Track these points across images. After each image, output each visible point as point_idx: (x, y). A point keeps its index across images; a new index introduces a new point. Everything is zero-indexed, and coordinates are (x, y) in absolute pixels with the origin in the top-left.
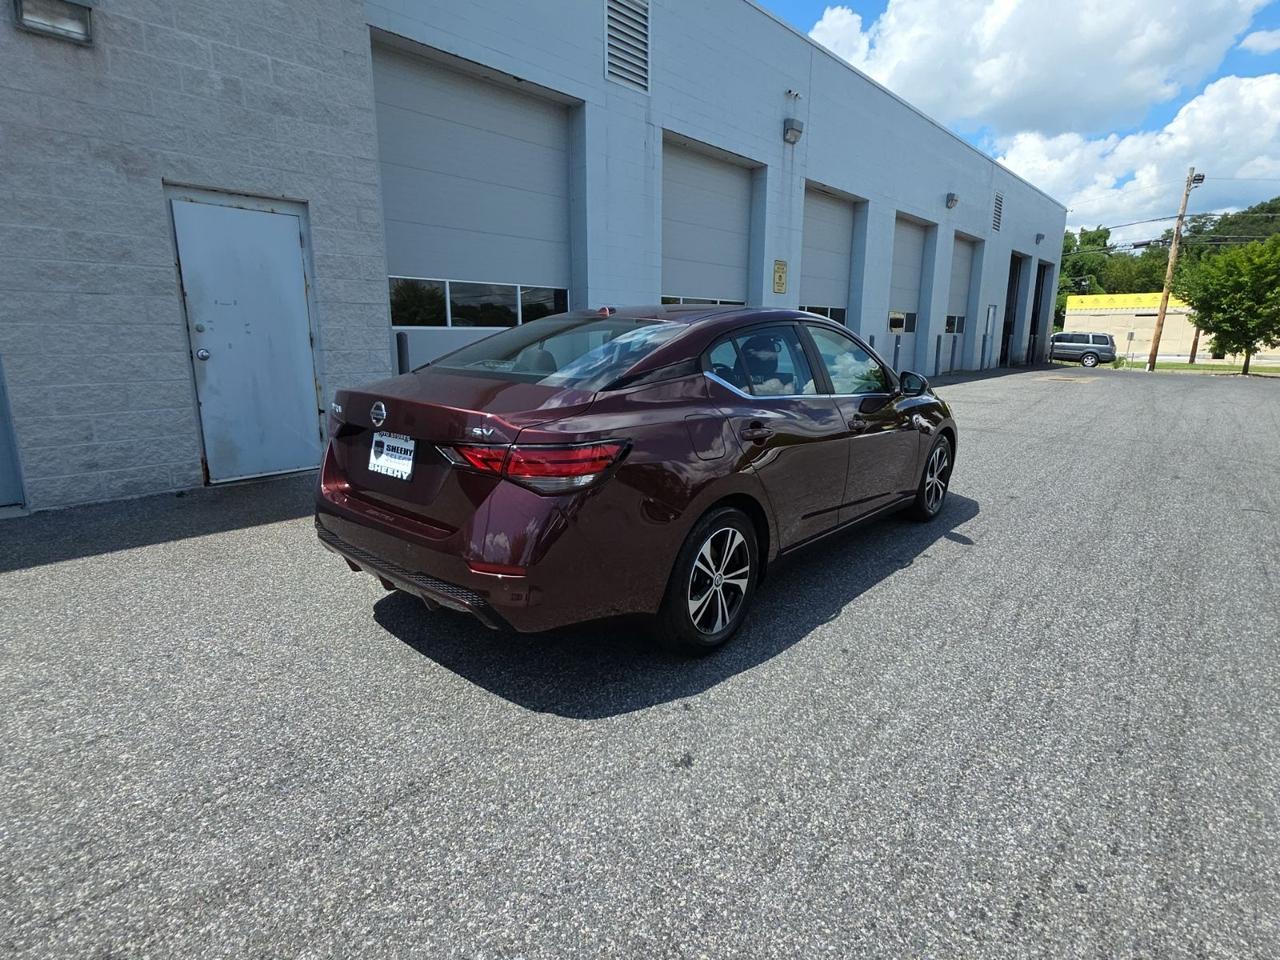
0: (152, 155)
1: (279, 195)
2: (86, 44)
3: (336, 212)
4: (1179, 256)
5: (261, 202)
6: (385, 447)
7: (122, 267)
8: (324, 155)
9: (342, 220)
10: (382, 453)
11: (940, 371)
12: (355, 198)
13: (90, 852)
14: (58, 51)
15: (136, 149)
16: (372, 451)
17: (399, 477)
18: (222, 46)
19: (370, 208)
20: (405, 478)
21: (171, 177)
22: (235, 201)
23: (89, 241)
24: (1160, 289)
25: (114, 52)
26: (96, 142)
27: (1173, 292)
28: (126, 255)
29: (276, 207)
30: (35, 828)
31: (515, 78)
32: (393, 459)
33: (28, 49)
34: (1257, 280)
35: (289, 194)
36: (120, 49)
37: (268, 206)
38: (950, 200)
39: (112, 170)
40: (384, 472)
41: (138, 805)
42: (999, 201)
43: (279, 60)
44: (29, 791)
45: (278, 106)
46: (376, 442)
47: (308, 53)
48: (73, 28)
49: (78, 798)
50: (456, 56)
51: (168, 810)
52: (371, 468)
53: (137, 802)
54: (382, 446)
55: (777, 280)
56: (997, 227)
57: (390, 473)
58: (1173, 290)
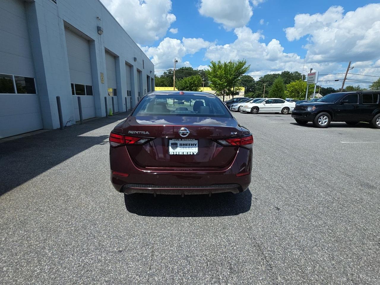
4: (175, 79)
10: (177, 147)
11: (128, 109)
16: (170, 147)
17: (191, 154)
20: (195, 154)
24: (173, 87)
27: (176, 87)
34: (190, 85)
38: (135, 59)
40: (181, 154)
42: (143, 61)
52: (171, 153)
54: (176, 145)
55: (102, 79)
56: (144, 68)
58: (175, 86)
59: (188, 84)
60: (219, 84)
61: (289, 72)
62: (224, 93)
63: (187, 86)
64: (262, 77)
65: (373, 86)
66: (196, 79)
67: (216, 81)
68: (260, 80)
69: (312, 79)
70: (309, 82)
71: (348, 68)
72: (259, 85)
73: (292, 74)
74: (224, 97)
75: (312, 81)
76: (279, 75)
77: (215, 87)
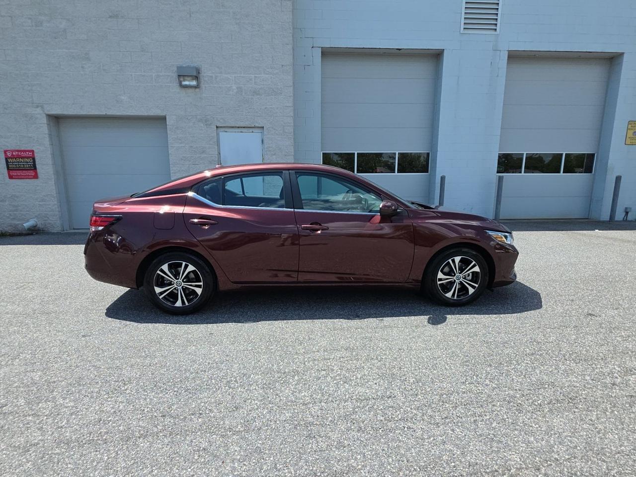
0: (214, 118)
1: (253, 126)
2: (197, 87)
3: (275, 129)
5: (248, 129)
7: (203, 156)
8: (271, 108)
9: (277, 132)
12: (282, 123)
14: (190, 91)
15: (209, 117)
18: (237, 76)
19: (289, 126)
21: (218, 125)
22: (240, 130)
23: (194, 148)
25: (205, 87)
26: (198, 117)
28: (203, 152)
29: (254, 130)
31: (397, 49)
33: (183, 92)
35: (257, 125)
36: (207, 86)
37: (251, 130)
39: (202, 125)
43: (257, 76)
45: (256, 93)
47: (268, 70)
48: (194, 83)
50: (364, 48)
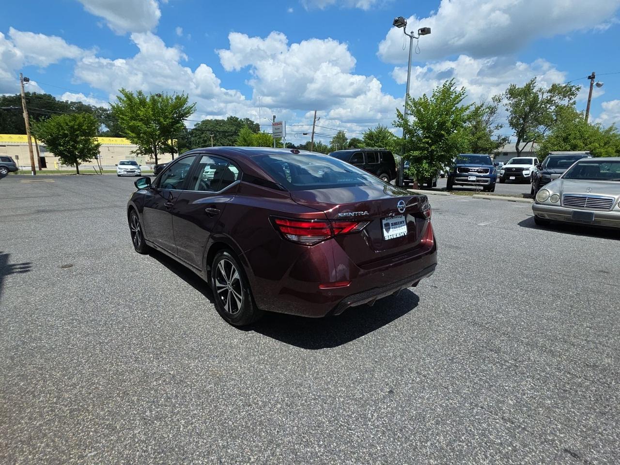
6: (391, 225)
10: (390, 228)
13: (565, 387)
16: (384, 230)
17: (403, 235)
20: (406, 234)
30: (572, 410)
32: (396, 229)
40: (395, 237)
41: (534, 384)
44: (559, 426)
46: (385, 224)
49: (547, 405)
51: (528, 374)
52: (387, 238)
53: (533, 385)
54: (389, 225)
57: (398, 236)
59: (65, 130)
60: (145, 133)
61: (238, 119)
62: (155, 148)
63: (65, 134)
64: (198, 124)
65: (333, 142)
66: (84, 121)
67: (138, 126)
68: (196, 128)
69: (279, 131)
70: (276, 134)
71: (315, 119)
72: (196, 136)
73: (242, 122)
74: (156, 156)
75: (279, 134)
76: (223, 121)
77: (139, 137)
